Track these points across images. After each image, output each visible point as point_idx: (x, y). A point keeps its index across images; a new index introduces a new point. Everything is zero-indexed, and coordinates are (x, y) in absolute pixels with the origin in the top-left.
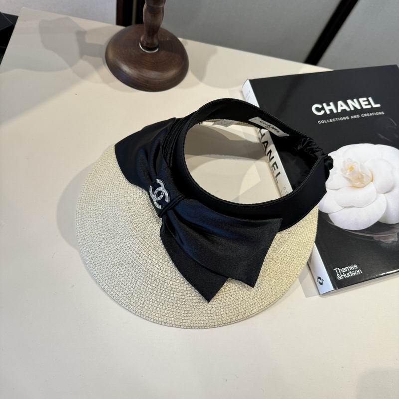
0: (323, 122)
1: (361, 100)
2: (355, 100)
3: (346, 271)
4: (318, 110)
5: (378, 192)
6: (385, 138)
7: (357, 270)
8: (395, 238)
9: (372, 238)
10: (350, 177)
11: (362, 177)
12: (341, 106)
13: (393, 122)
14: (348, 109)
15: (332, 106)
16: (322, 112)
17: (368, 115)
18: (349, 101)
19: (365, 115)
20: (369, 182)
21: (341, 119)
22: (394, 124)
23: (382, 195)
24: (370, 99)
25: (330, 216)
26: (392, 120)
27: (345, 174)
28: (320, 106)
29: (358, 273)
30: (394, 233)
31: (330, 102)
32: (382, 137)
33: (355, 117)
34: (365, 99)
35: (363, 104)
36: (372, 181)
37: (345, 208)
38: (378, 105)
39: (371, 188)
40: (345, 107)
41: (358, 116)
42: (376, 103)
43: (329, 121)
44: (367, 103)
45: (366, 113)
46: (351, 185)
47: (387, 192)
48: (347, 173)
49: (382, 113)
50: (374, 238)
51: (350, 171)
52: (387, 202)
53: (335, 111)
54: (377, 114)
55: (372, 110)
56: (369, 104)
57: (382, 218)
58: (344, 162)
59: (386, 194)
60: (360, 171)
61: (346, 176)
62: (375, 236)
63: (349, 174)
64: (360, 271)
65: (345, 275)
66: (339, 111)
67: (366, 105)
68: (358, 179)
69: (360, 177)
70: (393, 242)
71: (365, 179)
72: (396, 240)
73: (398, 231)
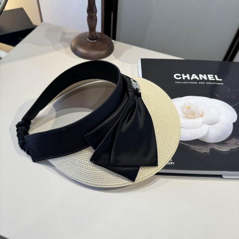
0: (178, 82)
1: (209, 76)
2: (205, 75)
4: (177, 76)
5: (203, 123)
6: (220, 97)
7: (171, 162)
8: (207, 151)
9: (190, 147)
10: (186, 112)
11: (195, 113)
12: (194, 77)
13: (229, 89)
14: (198, 79)
15: (188, 76)
16: (180, 78)
17: (211, 83)
18: (200, 76)
20: (200, 117)
21: (192, 83)
22: (229, 91)
23: (207, 125)
24: (216, 76)
26: (228, 88)
27: (183, 110)
28: (180, 75)
29: (172, 163)
30: (207, 147)
31: (187, 74)
32: (218, 96)
33: (202, 83)
34: (212, 75)
35: (210, 78)
36: (201, 117)
38: (221, 80)
39: (199, 120)
40: (196, 77)
41: (204, 83)
42: (219, 78)
43: (183, 82)
44: (213, 77)
45: (210, 82)
46: (185, 116)
48: (185, 110)
49: (222, 84)
50: (191, 148)
51: (187, 109)
53: (189, 78)
54: (218, 84)
55: (216, 81)
56: (215, 78)
57: (201, 137)
58: (185, 104)
59: (209, 125)
60: (194, 110)
61: (183, 111)
62: (192, 147)
63: (186, 110)
64: (173, 163)
66: (192, 79)
69: (193, 113)
70: (205, 153)
71: (196, 115)
72: (208, 152)
73: (211, 147)
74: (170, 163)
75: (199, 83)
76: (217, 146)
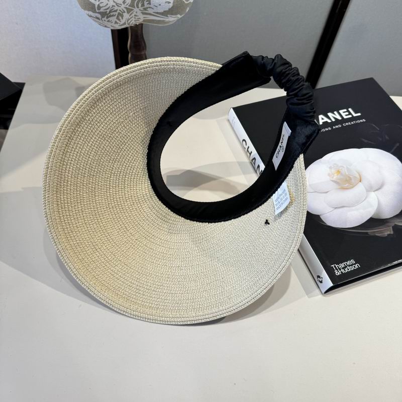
1: (341, 111)
2: (335, 112)
3: (343, 266)
5: (368, 191)
6: (370, 142)
7: (355, 264)
8: (390, 231)
9: (367, 233)
10: (338, 181)
11: (350, 179)
12: (323, 119)
13: (375, 127)
14: (329, 121)
17: (349, 123)
18: (330, 114)
19: (347, 124)
20: (358, 183)
21: (324, 130)
22: (377, 130)
23: (373, 192)
24: (350, 110)
25: (321, 217)
27: (333, 178)
29: (357, 267)
30: (389, 226)
32: (366, 141)
33: (337, 127)
34: (345, 110)
35: (344, 115)
36: (360, 181)
37: (336, 208)
38: (359, 114)
39: (360, 188)
40: (326, 119)
41: (340, 126)
42: (356, 113)
44: (347, 113)
46: (340, 187)
47: (377, 190)
48: (335, 177)
49: (364, 120)
50: (369, 233)
51: (338, 174)
52: (378, 199)
54: (358, 121)
55: (353, 118)
56: (350, 114)
57: (374, 214)
58: (330, 168)
59: (376, 192)
60: (347, 173)
61: (333, 179)
62: (370, 231)
63: (337, 178)
64: (358, 265)
65: (343, 270)
66: (321, 123)
67: (346, 115)
68: (346, 181)
69: (348, 179)
70: (389, 235)
71: (353, 181)
72: (392, 233)
73: (393, 224)
74: (355, 267)
75: (334, 127)
76: (399, 220)
